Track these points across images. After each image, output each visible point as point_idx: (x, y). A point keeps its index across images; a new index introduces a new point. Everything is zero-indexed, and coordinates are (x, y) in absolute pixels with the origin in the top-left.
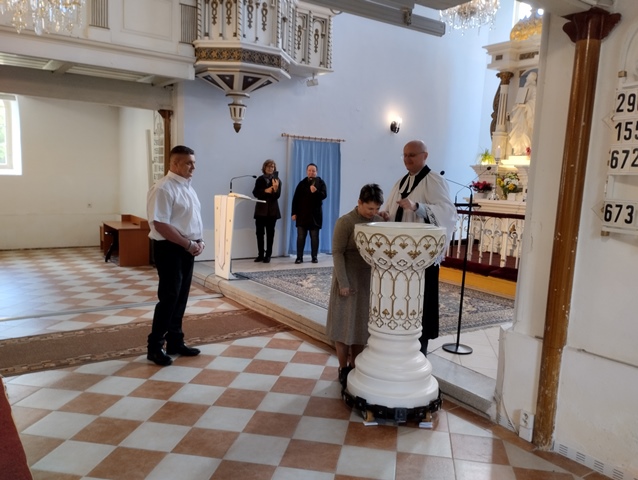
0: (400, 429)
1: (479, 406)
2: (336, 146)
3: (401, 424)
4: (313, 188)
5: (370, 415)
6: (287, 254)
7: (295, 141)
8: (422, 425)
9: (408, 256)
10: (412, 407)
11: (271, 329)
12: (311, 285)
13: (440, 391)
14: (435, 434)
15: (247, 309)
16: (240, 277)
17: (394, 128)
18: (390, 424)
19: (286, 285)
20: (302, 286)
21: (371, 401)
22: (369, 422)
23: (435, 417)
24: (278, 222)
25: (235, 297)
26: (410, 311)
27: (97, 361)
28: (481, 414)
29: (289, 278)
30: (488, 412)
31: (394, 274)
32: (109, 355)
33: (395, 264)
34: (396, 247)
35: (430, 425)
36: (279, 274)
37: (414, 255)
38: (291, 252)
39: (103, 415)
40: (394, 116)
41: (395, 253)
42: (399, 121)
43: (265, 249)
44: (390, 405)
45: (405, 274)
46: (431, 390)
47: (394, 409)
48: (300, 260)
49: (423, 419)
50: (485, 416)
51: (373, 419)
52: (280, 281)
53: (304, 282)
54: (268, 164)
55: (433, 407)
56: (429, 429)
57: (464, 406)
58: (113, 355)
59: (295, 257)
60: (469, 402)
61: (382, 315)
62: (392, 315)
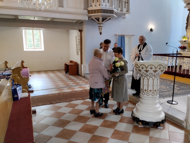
0: (151, 129)
1: (180, 122)
3: (151, 127)
5: (141, 123)
8: (159, 128)
9: (153, 72)
10: (155, 122)
13: (165, 117)
14: (163, 131)
17: (151, 30)
18: (147, 127)
21: (141, 119)
22: (141, 125)
23: (163, 125)
26: (154, 90)
27: (60, 102)
28: (180, 125)
30: (183, 124)
31: (148, 78)
32: (64, 101)
33: (148, 74)
34: (149, 69)
35: (162, 128)
37: (155, 71)
39: (60, 118)
41: (148, 71)
42: (153, 28)
44: (147, 120)
45: (152, 78)
46: (162, 116)
47: (149, 122)
49: (159, 126)
50: (182, 126)
51: (142, 125)
55: (163, 122)
56: (161, 129)
57: (174, 122)
58: (65, 101)
60: (176, 121)
61: (144, 91)
62: (148, 91)
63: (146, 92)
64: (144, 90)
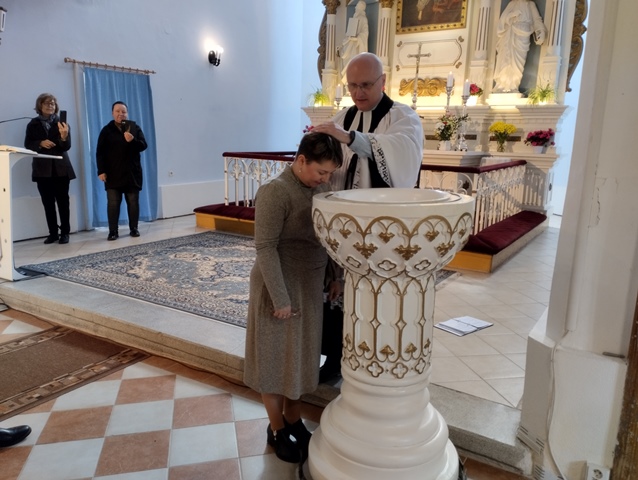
1: (504, 457)
2: (144, 78)
4: (128, 136)
6: (90, 227)
7: (85, 70)
11: (112, 361)
12: (149, 274)
15: (57, 328)
16: (30, 273)
17: (213, 59)
19: (113, 279)
20: (138, 277)
24: (73, 184)
25: (31, 309)
26: (425, 342)
29: (110, 266)
36: (92, 261)
38: (97, 223)
40: (211, 44)
41: (417, 249)
42: (219, 51)
43: (59, 223)
48: (113, 235)
52: (100, 274)
53: (137, 270)
54: (43, 101)
57: (473, 457)
59: (105, 230)
61: (381, 357)
62: (400, 355)
63: (391, 358)
64: (379, 349)
